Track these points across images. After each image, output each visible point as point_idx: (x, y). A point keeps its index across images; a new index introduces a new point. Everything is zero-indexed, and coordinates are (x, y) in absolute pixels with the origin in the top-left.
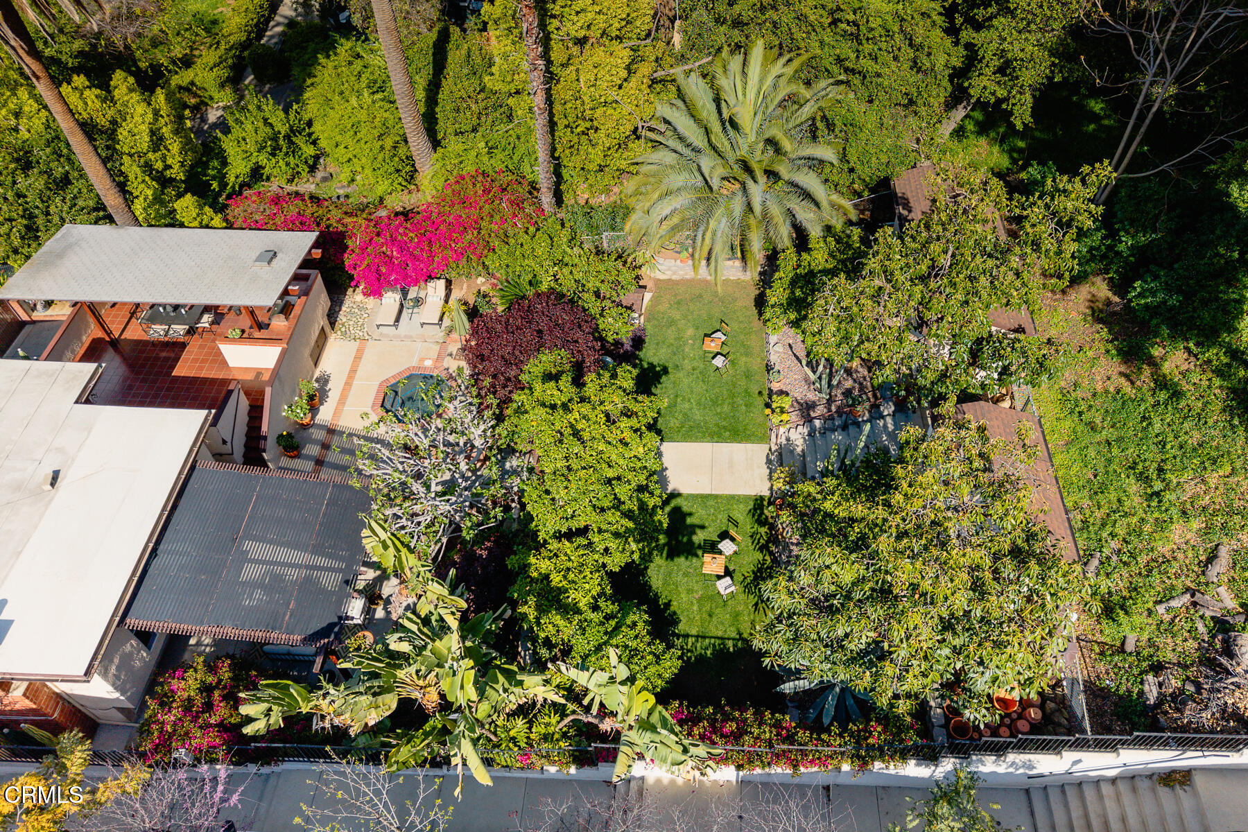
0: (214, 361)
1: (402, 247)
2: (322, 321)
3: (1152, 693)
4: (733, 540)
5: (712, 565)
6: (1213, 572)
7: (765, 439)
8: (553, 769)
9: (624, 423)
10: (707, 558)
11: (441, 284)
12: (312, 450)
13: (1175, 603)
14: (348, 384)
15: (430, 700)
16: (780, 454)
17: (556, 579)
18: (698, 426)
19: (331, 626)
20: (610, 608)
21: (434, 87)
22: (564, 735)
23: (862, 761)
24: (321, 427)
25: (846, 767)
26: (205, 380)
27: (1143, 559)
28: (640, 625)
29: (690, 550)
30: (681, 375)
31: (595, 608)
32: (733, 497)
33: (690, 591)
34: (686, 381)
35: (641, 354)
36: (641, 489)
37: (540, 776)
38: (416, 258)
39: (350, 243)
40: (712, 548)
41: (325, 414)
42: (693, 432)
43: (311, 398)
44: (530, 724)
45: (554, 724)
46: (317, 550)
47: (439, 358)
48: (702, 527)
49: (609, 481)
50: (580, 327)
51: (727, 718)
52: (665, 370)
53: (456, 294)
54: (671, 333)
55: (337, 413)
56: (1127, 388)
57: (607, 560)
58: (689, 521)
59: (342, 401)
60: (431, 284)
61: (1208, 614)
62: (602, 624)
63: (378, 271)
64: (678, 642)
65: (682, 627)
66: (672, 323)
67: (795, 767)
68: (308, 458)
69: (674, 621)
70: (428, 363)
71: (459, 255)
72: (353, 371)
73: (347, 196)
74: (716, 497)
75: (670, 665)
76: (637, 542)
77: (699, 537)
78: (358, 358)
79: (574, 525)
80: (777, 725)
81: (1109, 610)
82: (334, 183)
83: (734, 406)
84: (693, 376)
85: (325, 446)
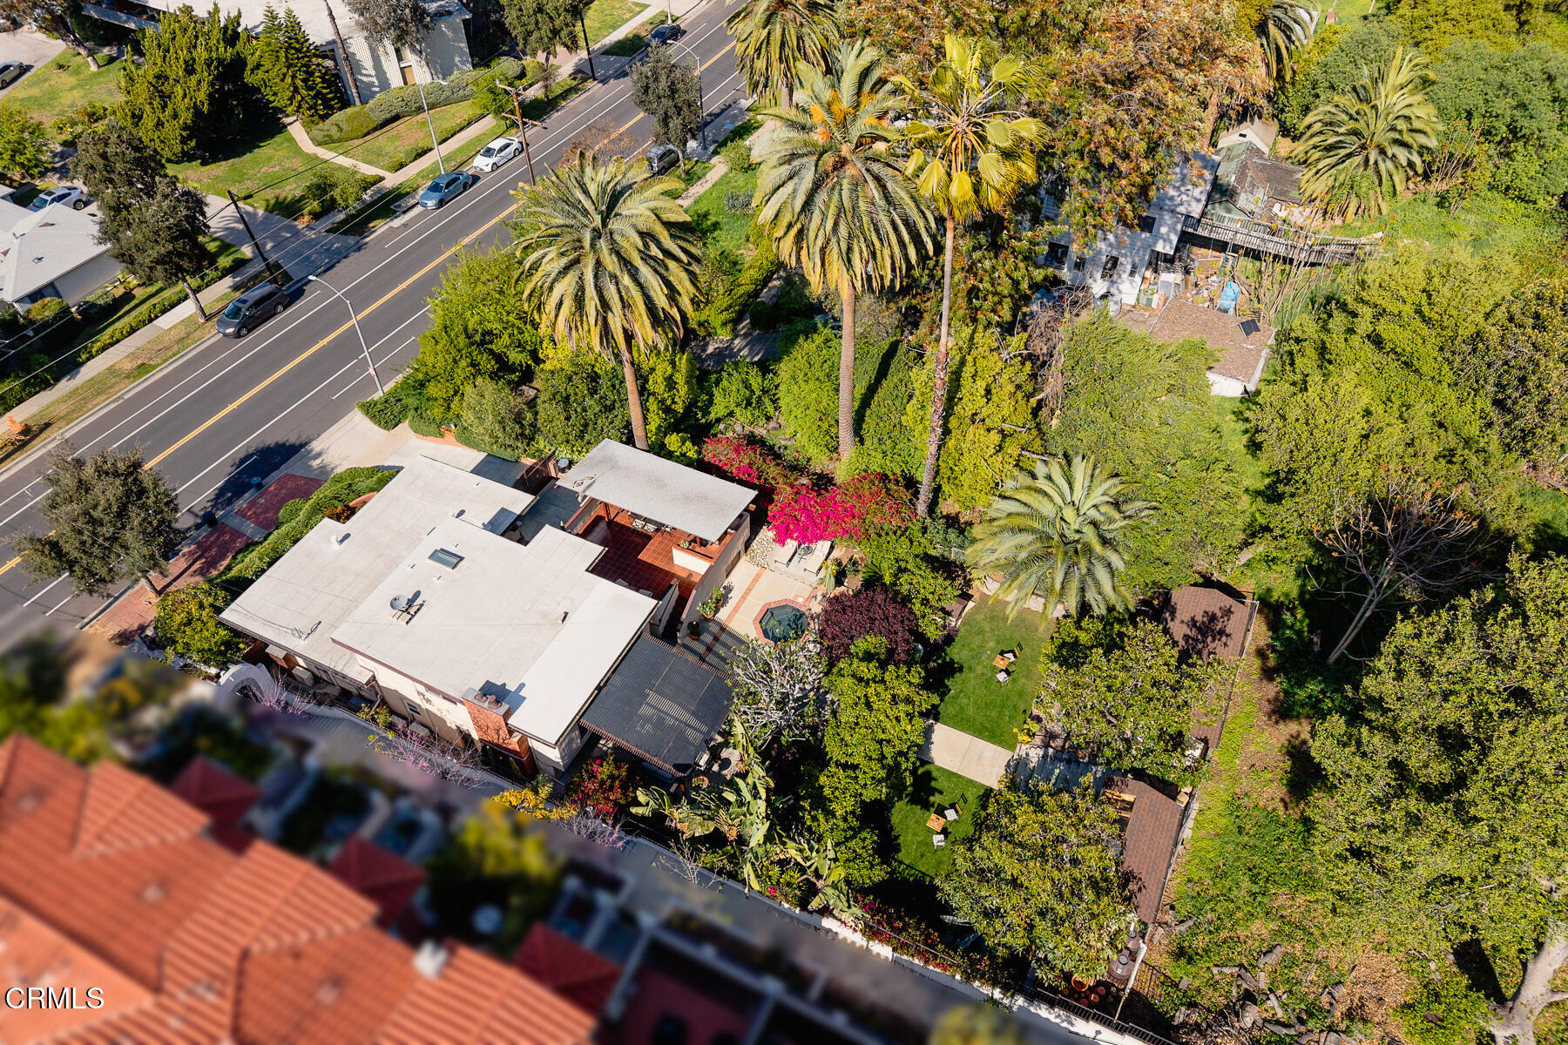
0: (665, 556)
1: (809, 515)
2: (740, 546)
3: (1180, 1017)
4: (957, 812)
5: (935, 823)
6: (1263, 960)
7: (1012, 747)
8: (786, 906)
9: (902, 706)
10: (934, 816)
11: (828, 544)
12: (707, 638)
13: (1227, 970)
14: (744, 598)
15: (732, 835)
16: (1018, 763)
17: (827, 791)
18: (968, 720)
19: (688, 766)
20: (855, 823)
21: (872, 390)
22: (799, 888)
23: (968, 978)
24: (718, 623)
25: (958, 977)
26: (656, 568)
27: (1224, 934)
28: (868, 842)
29: (927, 806)
30: (971, 675)
31: (845, 820)
32: (971, 781)
33: (915, 834)
34: (973, 682)
35: (948, 650)
36: (901, 753)
37: (777, 906)
38: (816, 525)
39: (776, 497)
40: (941, 811)
41: (722, 615)
42: (962, 723)
43: (718, 601)
44: (783, 872)
45: (797, 878)
46: (694, 714)
47: (808, 600)
48: (940, 793)
49: (880, 742)
50: (902, 622)
51: (900, 918)
52: (961, 669)
53: (836, 554)
54: (977, 640)
55: (730, 617)
56: (1281, 811)
57: (864, 792)
58: (933, 784)
59: (736, 609)
60: (820, 542)
61: (1245, 986)
62: (844, 830)
63: (788, 527)
64: (894, 864)
65: (900, 856)
66: (981, 632)
67: (927, 962)
68: (703, 642)
69: (897, 849)
70: (800, 600)
71: (845, 532)
72: (749, 590)
73: (786, 448)
74: (960, 776)
75: (879, 874)
76: (887, 787)
77: (936, 799)
78: (756, 580)
79: (851, 761)
80: (928, 936)
81: (1181, 953)
82: (780, 434)
83: (1001, 715)
84: (979, 681)
85: (716, 639)
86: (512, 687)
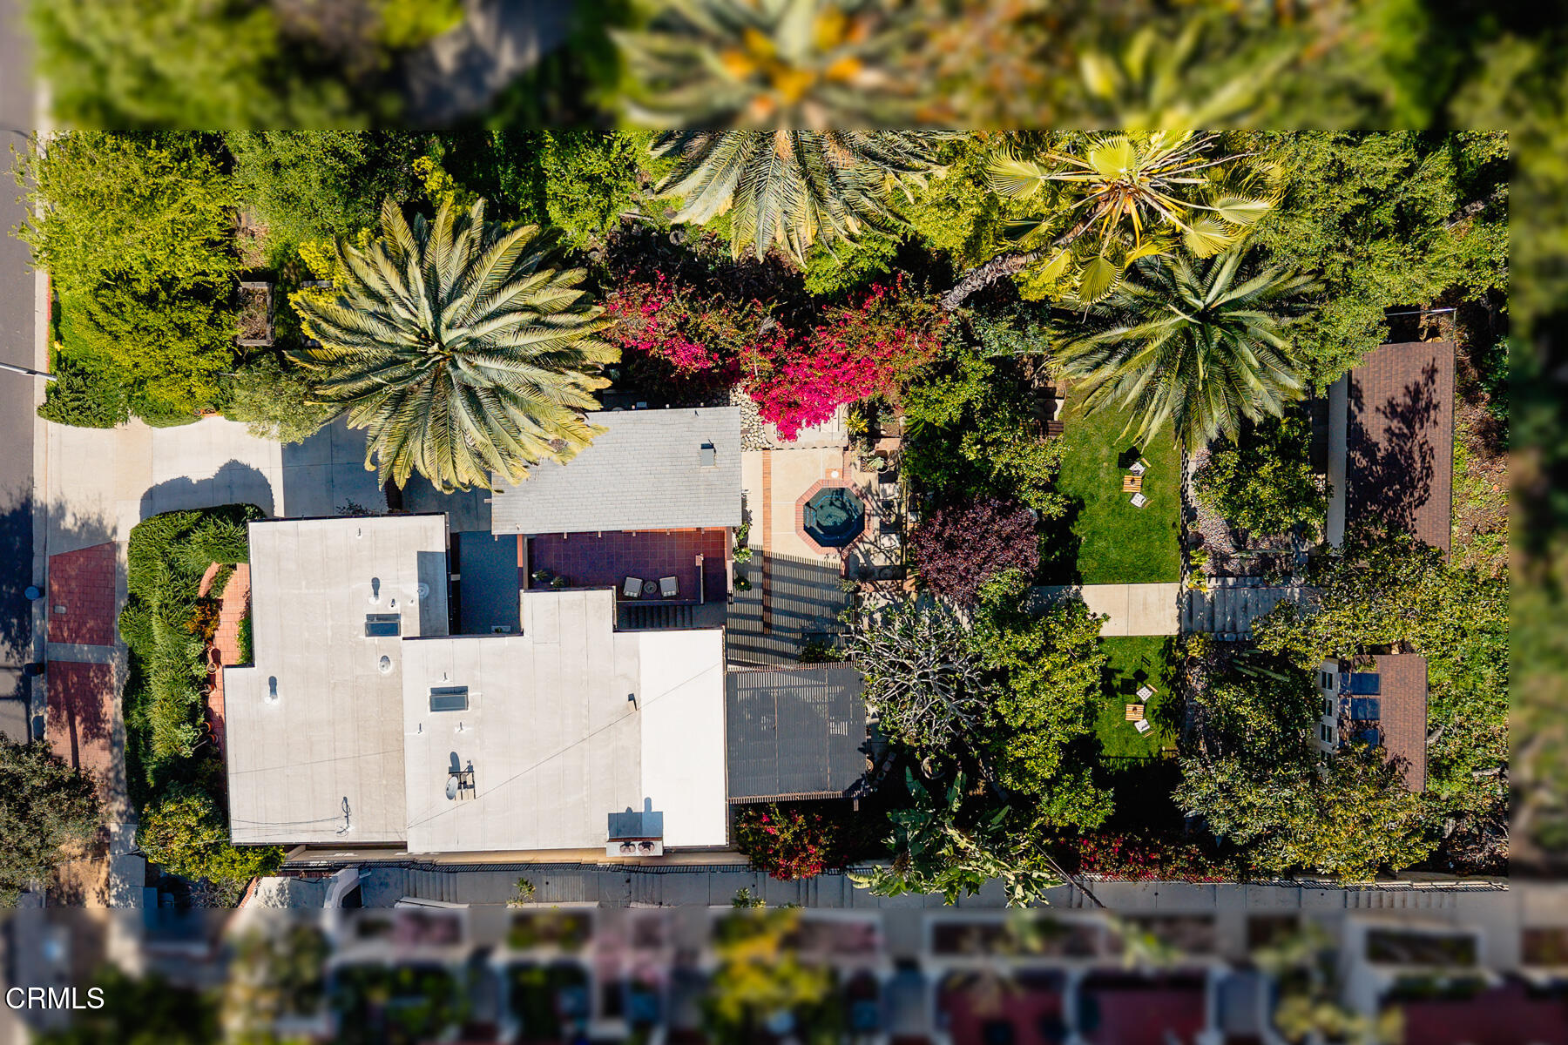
5: (1133, 714)
7: (1175, 579)
14: (766, 504)
16: (1191, 596)
18: (1114, 565)
24: (757, 553)
30: (1097, 507)
32: (1146, 638)
34: (1101, 514)
41: (755, 539)
42: (1109, 571)
47: (845, 472)
48: (1120, 671)
52: (1082, 504)
54: (1086, 455)
55: (766, 538)
59: (767, 525)
66: (1086, 441)
68: (756, 587)
70: (835, 475)
72: (767, 492)
74: (1131, 639)
78: (767, 476)
83: (1149, 542)
84: (1108, 510)
85: (767, 576)
86: (639, 808)
